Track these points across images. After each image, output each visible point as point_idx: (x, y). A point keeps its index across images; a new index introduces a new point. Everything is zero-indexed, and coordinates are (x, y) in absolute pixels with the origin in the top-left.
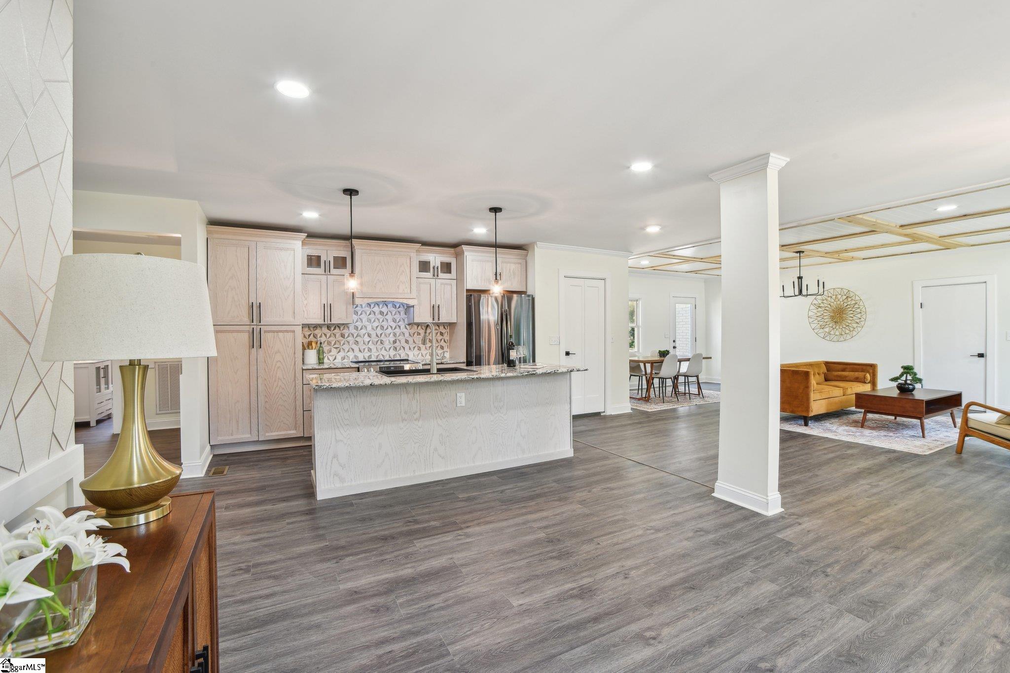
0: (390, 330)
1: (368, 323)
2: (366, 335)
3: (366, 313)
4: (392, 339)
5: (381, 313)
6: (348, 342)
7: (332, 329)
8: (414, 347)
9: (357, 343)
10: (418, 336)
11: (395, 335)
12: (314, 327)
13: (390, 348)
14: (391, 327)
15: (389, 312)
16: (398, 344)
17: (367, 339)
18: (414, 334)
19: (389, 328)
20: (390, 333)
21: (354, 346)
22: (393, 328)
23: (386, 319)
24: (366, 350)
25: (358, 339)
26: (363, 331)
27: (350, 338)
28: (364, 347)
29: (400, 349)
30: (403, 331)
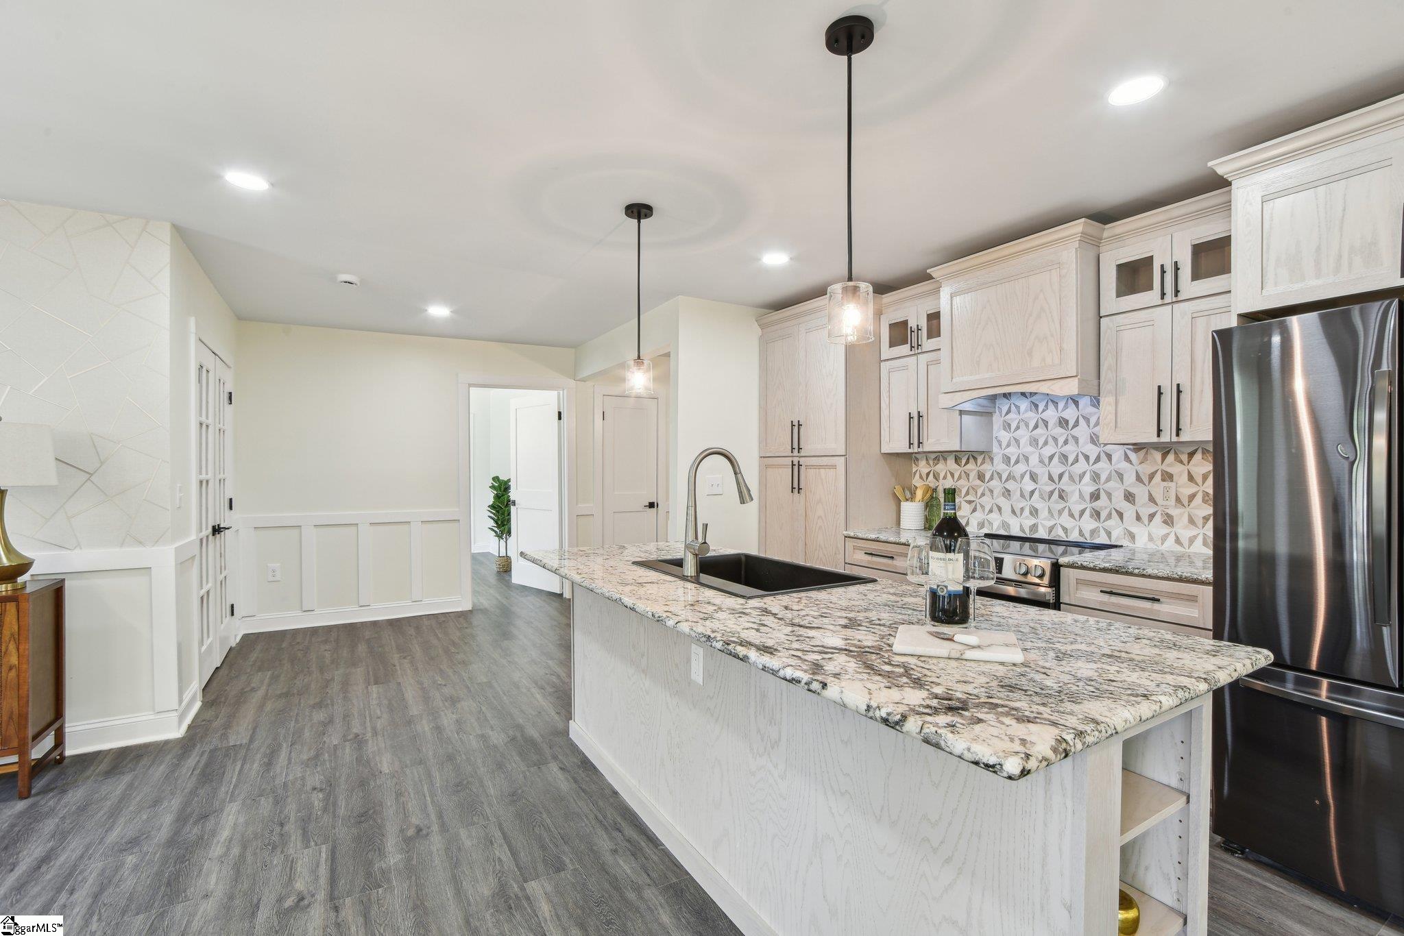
0: (1082, 465)
1: (1031, 449)
2: (1027, 476)
3: (1027, 425)
4: (1088, 487)
5: (1063, 423)
6: (991, 491)
7: (964, 461)
8: (1152, 516)
9: (1007, 493)
10: (1165, 484)
11: (1096, 477)
12: (935, 459)
13: (1082, 512)
14: (1087, 458)
15: (1081, 419)
16: (1103, 502)
17: (1028, 485)
18: (1152, 476)
19: (1081, 458)
20: (1084, 473)
21: (1002, 501)
22: (1092, 460)
23: (1073, 437)
24: (1027, 512)
25: (1011, 485)
26: (1021, 468)
27: (995, 483)
28: (1023, 504)
29: (1109, 516)
30: (1116, 467)
